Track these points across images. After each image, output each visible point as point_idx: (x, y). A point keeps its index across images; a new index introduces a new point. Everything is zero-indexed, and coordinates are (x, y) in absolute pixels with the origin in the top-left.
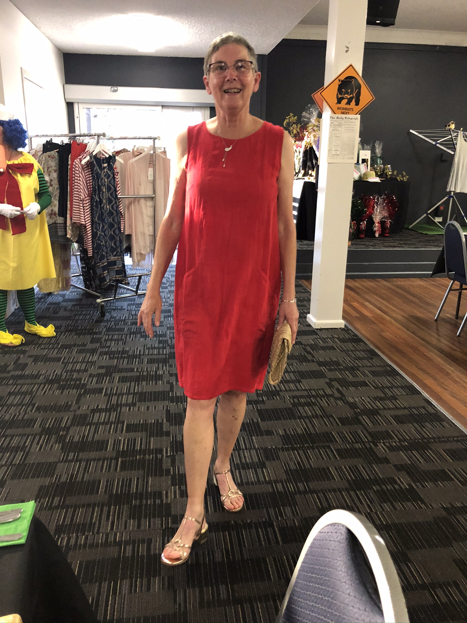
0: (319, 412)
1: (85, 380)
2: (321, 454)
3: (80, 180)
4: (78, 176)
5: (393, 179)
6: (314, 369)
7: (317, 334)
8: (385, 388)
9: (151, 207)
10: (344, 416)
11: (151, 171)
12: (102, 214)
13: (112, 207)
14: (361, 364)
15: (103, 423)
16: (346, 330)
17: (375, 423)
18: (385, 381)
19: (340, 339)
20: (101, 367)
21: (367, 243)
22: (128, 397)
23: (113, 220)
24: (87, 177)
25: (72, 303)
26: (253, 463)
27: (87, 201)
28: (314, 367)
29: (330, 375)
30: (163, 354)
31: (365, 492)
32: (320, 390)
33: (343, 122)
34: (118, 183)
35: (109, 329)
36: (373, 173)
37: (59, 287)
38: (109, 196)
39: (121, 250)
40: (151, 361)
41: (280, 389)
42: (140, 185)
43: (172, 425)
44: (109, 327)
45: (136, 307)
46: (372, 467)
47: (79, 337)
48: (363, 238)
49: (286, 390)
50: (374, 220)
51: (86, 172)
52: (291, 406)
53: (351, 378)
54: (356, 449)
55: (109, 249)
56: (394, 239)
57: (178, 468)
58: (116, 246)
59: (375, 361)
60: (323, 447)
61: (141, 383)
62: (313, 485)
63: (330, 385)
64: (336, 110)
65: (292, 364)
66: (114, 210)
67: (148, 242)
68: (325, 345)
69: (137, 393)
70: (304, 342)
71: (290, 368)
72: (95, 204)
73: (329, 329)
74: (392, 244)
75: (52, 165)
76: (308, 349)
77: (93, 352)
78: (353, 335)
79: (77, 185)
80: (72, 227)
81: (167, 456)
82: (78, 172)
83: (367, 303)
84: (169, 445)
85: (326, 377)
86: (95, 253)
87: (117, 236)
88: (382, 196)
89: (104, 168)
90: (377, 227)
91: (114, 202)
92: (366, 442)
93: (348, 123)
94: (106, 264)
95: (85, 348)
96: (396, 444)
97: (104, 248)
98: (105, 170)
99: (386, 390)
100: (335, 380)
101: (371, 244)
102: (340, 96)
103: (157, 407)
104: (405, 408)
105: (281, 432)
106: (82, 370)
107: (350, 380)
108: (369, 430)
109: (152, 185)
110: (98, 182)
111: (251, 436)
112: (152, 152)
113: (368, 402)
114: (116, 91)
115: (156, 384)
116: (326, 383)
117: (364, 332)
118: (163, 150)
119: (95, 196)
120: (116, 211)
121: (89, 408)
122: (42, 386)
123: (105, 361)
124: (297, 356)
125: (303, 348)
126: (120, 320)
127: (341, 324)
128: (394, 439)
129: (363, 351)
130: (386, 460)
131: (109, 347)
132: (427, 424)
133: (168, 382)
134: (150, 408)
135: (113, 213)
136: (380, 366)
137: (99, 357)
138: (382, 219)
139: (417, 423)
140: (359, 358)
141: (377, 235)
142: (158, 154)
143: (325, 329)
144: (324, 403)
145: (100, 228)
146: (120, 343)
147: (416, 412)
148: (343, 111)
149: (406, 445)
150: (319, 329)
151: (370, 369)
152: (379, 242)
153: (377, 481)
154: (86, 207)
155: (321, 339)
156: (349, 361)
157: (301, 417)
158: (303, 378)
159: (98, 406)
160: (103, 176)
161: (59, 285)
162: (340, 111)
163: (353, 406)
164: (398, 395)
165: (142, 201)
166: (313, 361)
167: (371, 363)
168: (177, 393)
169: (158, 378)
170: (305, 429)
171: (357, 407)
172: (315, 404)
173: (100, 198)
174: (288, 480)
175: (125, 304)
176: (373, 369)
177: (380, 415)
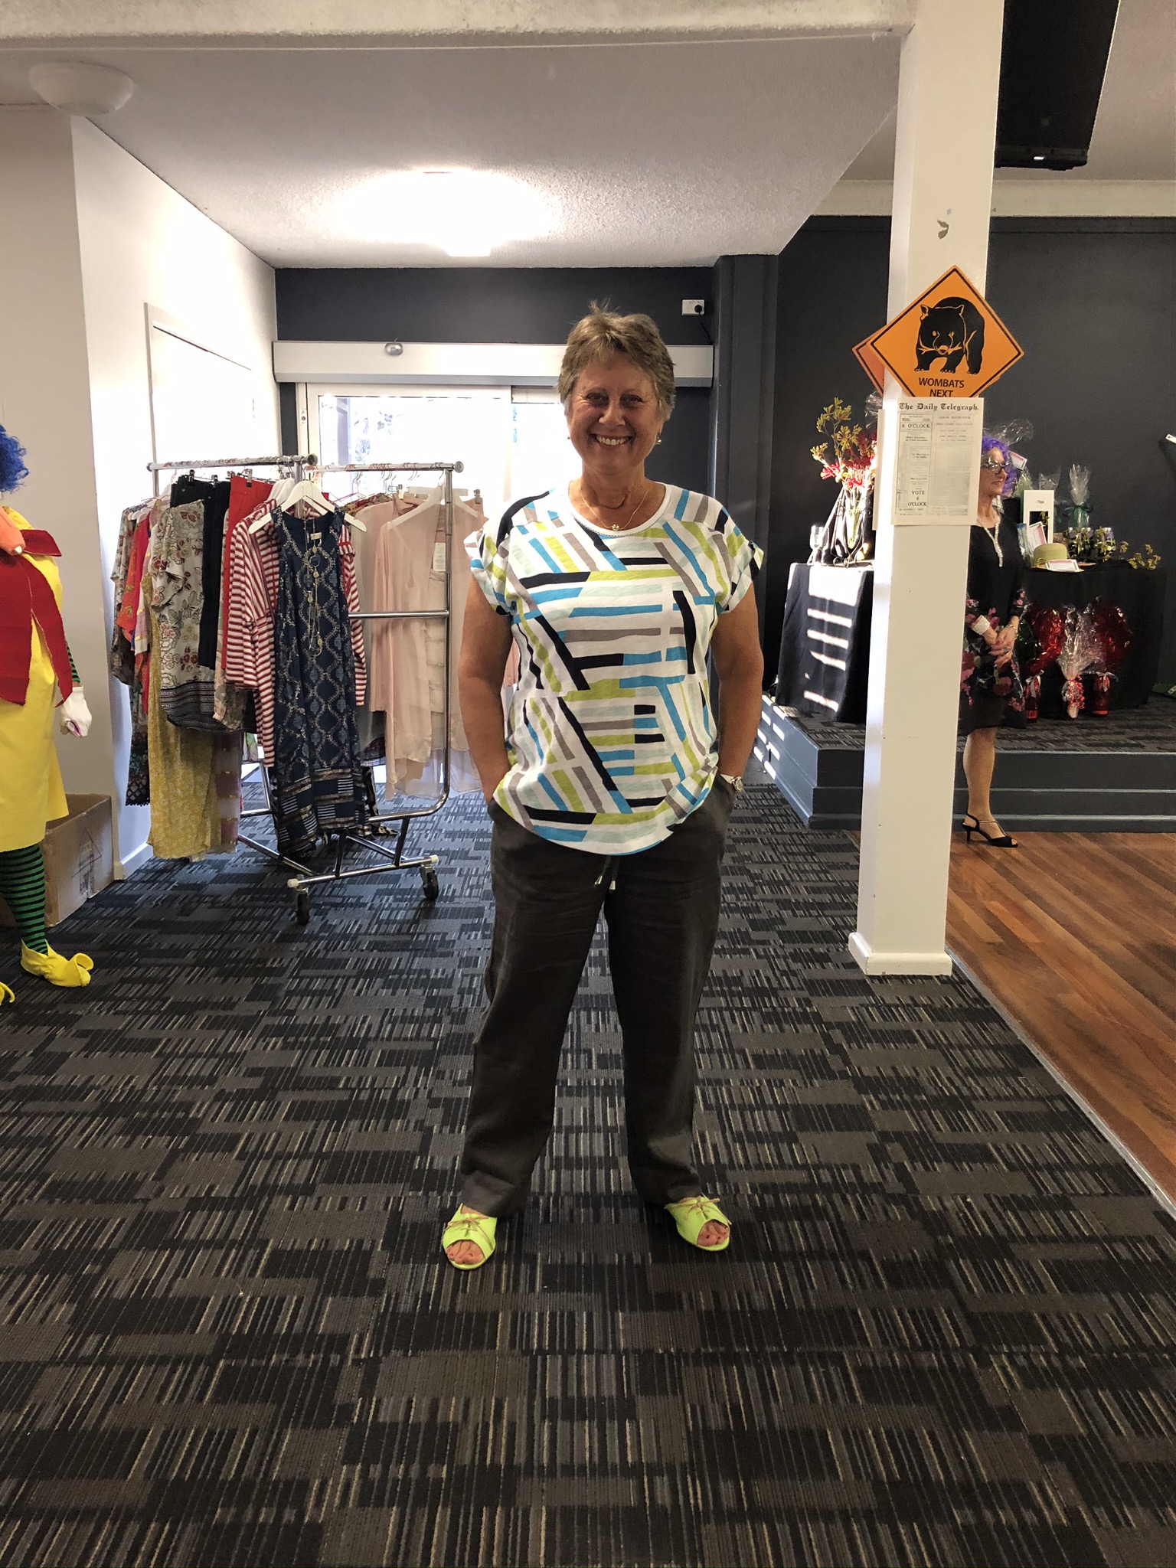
0: (830, 1241)
1: (198, 1111)
2: (808, 1381)
3: (245, 575)
4: (242, 563)
5: (1118, 564)
6: (842, 1100)
7: (868, 991)
8: (1040, 1170)
9: (440, 641)
10: (902, 1257)
11: (440, 549)
12: (303, 660)
13: (332, 642)
14: (983, 1089)
15: (208, 1245)
16: (955, 981)
17: (994, 1284)
18: (1043, 1146)
19: (934, 1010)
20: (254, 1072)
21: (1040, 735)
22: (298, 1165)
23: (333, 675)
24: (265, 566)
25: (236, 886)
26: (601, 1398)
27: (264, 628)
28: (841, 1093)
29: (884, 1120)
30: (429, 1038)
31: (924, 1532)
32: (845, 1167)
33: (935, 417)
34: (353, 580)
35: (307, 962)
36: (1063, 549)
37: (203, 845)
38: (323, 615)
39: (351, 753)
40: (390, 1059)
41: (731, 1160)
42: (411, 584)
43: (397, 1261)
44: (311, 952)
45: (396, 900)
46: (962, 1440)
47: (224, 981)
48: (1032, 721)
49: (748, 1166)
50: (1065, 672)
51: (263, 553)
52: (751, 1217)
53: (944, 1133)
54: (920, 1372)
55: (319, 749)
56: (1123, 723)
57: (379, 1401)
58: (339, 742)
59: (1026, 1082)
60: (821, 1356)
61: (346, 1125)
62: (764, 1491)
63: (878, 1154)
64: (914, 386)
65: (782, 1083)
66: (335, 649)
67: (430, 732)
68: (887, 1026)
69: (327, 1155)
70: (827, 1016)
71: (773, 1095)
72: (282, 634)
73: (909, 977)
74: (1113, 738)
75: (191, 535)
76: (837, 1036)
77: (245, 1025)
78: (976, 1001)
79: (239, 588)
80: (228, 694)
81: (357, 1362)
82: (241, 555)
83: (1029, 905)
84: (372, 1325)
85: (870, 1127)
86: (280, 759)
87: (341, 715)
88: (1085, 609)
89: (312, 543)
90: (1072, 690)
91: (335, 630)
92: (956, 1349)
93: (950, 420)
94: (307, 788)
95: (229, 1013)
96: (1049, 1362)
97: (305, 747)
98: (315, 549)
99: (1044, 1177)
100: (899, 1136)
101: (1052, 736)
102: (926, 349)
103: (367, 1202)
104: (1092, 1239)
105: (704, 1301)
106: (204, 1077)
107: (941, 1140)
108: (972, 1309)
109: (441, 586)
110: (294, 579)
111: (614, 1310)
112: (443, 503)
113: (984, 1214)
114: (398, 353)
115: (386, 1128)
116: (870, 1147)
117: (1007, 992)
118: (471, 496)
119: (284, 616)
120: (342, 653)
121: (187, 1195)
122: (85, 1120)
123: (270, 1053)
124: (801, 1056)
125: (823, 1034)
126: (345, 936)
127: (943, 964)
128: (1045, 1342)
129: (996, 1048)
130: (1008, 1419)
131: (291, 1013)
132: (1156, 1298)
133: (420, 1125)
134: (351, 1201)
135: (331, 658)
136: (1040, 1099)
137: (257, 1041)
138: (1087, 669)
139: (1124, 1294)
140: (981, 1072)
141: (1073, 712)
142: (458, 508)
143: (896, 977)
144: (850, 1213)
145: (294, 695)
146: (326, 1001)
147: (1125, 1254)
148: (935, 388)
149: (1081, 1369)
150: (878, 977)
151: (1006, 1106)
152: (1077, 732)
153: (969, 1492)
154: (261, 641)
155: (878, 1008)
156: (949, 1079)
157: (773, 1255)
158: (802, 1129)
159: (211, 1188)
160: (307, 563)
161: (205, 837)
162: (927, 388)
163: (935, 1223)
164: (1077, 1194)
165: (416, 627)
166: (844, 1075)
167: (1013, 1089)
168: (435, 1163)
169: (397, 1109)
170: (777, 1294)
171: (948, 1230)
172: (822, 1213)
173: (297, 620)
174: (692, 1468)
175: (368, 892)
176: (1015, 1106)
177: (1012, 1258)
